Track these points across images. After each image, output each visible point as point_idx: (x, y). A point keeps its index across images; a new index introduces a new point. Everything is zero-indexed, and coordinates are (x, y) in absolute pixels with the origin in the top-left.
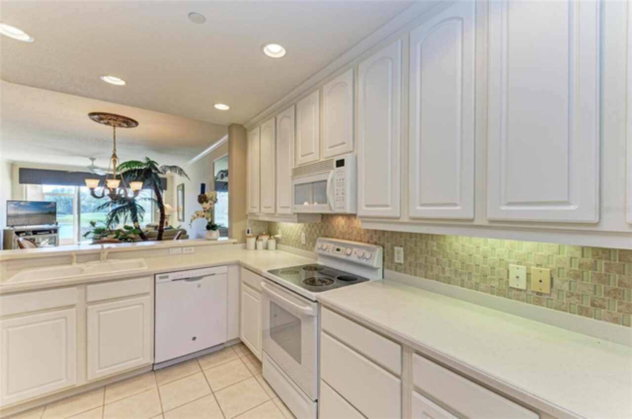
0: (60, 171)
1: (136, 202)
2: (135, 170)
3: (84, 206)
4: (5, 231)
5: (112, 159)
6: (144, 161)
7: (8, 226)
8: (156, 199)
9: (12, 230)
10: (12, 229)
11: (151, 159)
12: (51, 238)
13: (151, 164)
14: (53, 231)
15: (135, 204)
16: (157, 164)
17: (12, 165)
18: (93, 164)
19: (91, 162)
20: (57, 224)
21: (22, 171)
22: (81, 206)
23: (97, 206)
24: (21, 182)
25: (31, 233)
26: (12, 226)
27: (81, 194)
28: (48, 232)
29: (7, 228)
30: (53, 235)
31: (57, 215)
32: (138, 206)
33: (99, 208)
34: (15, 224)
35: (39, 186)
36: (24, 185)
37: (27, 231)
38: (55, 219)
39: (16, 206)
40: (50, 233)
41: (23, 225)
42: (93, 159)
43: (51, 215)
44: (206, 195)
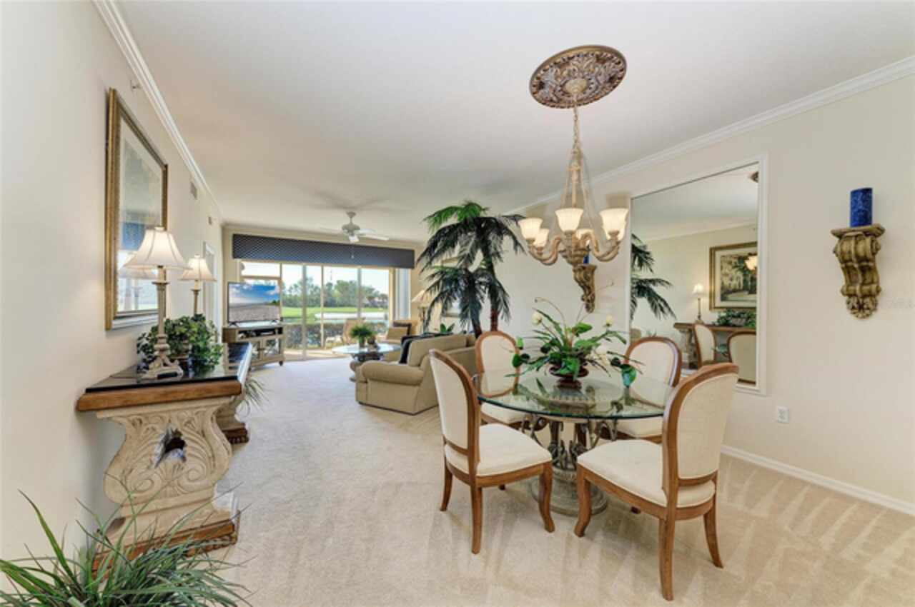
0: (280, 239)
4: (225, 330)
7: (227, 323)
9: (235, 329)
10: (233, 327)
12: (275, 341)
14: (277, 331)
18: (351, 223)
19: (349, 219)
21: (237, 238)
24: (235, 256)
25: (254, 334)
26: (234, 323)
28: (271, 333)
29: (227, 325)
30: (277, 337)
34: (237, 320)
36: (238, 260)
37: (250, 331)
38: (278, 312)
39: (238, 291)
40: (274, 333)
41: (247, 321)
42: (352, 215)
43: (274, 307)
44: (591, 266)
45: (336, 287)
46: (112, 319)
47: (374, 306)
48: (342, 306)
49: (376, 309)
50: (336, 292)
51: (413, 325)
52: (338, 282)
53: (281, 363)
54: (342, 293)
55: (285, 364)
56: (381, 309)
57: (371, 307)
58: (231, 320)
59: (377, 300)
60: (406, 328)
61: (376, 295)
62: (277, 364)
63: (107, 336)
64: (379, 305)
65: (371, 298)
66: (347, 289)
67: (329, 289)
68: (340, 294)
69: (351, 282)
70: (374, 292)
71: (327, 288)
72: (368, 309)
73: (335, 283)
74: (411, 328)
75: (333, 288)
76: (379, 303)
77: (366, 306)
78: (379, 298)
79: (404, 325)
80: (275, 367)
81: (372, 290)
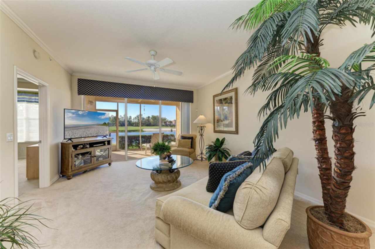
7: (65, 139)
10: (69, 142)
12: (105, 150)
17: (72, 75)
21: (80, 81)
26: (70, 139)
28: (102, 144)
30: (107, 146)
34: (73, 137)
37: (85, 144)
41: (81, 137)
45: (151, 118)
47: (167, 126)
48: (153, 126)
49: (167, 127)
50: (151, 120)
51: (194, 138)
52: (152, 116)
53: (110, 164)
54: (154, 120)
55: (112, 165)
56: (169, 127)
57: (165, 126)
58: (68, 137)
59: (168, 123)
60: (190, 140)
61: (167, 121)
64: (168, 125)
65: (165, 123)
66: (156, 119)
67: (149, 119)
68: (153, 121)
69: (157, 116)
70: (166, 120)
71: (148, 118)
72: (164, 127)
73: (151, 117)
74: (193, 140)
75: (150, 118)
76: (169, 124)
77: (163, 126)
78: (169, 123)
79: (189, 138)
80: (106, 167)
81: (166, 119)
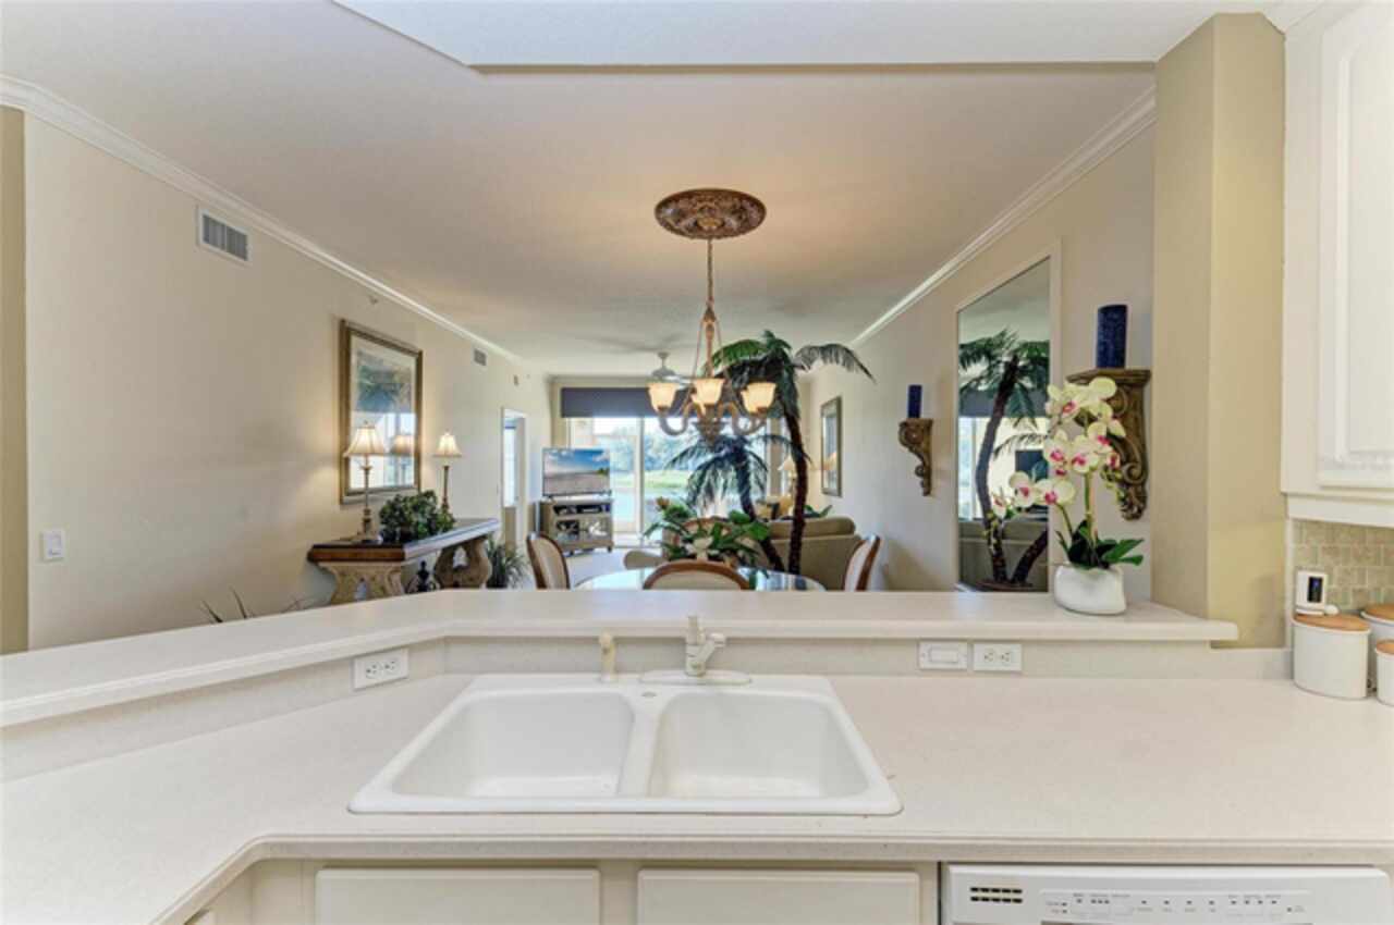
1: (747, 447)
2: (745, 364)
3: (651, 459)
4: (542, 504)
5: (705, 325)
6: (763, 340)
7: (544, 495)
8: (789, 438)
9: (550, 504)
10: (550, 501)
11: (777, 336)
12: (602, 521)
13: (777, 345)
14: (604, 508)
15: (745, 451)
16: (789, 347)
17: (552, 381)
18: (664, 367)
19: (660, 361)
20: (610, 493)
21: (566, 394)
22: (646, 458)
23: (672, 458)
24: (563, 413)
25: (574, 510)
26: (551, 496)
27: (645, 438)
28: (597, 510)
29: (544, 499)
30: (603, 515)
31: (612, 475)
32: (751, 458)
33: (674, 461)
35: (587, 420)
36: (567, 419)
37: (570, 506)
38: (608, 484)
39: (556, 459)
40: (601, 510)
41: (565, 494)
42: (663, 356)
43: (601, 476)
44: (925, 421)
46: (347, 495)
51: (782, 506)
53: (610, 549)
55: (614, 551)
58: (548, 492)
60: (771, 510)
62: (605, 550)
63: (342, 509)
79: (769, 506)
80: (603, 553)
